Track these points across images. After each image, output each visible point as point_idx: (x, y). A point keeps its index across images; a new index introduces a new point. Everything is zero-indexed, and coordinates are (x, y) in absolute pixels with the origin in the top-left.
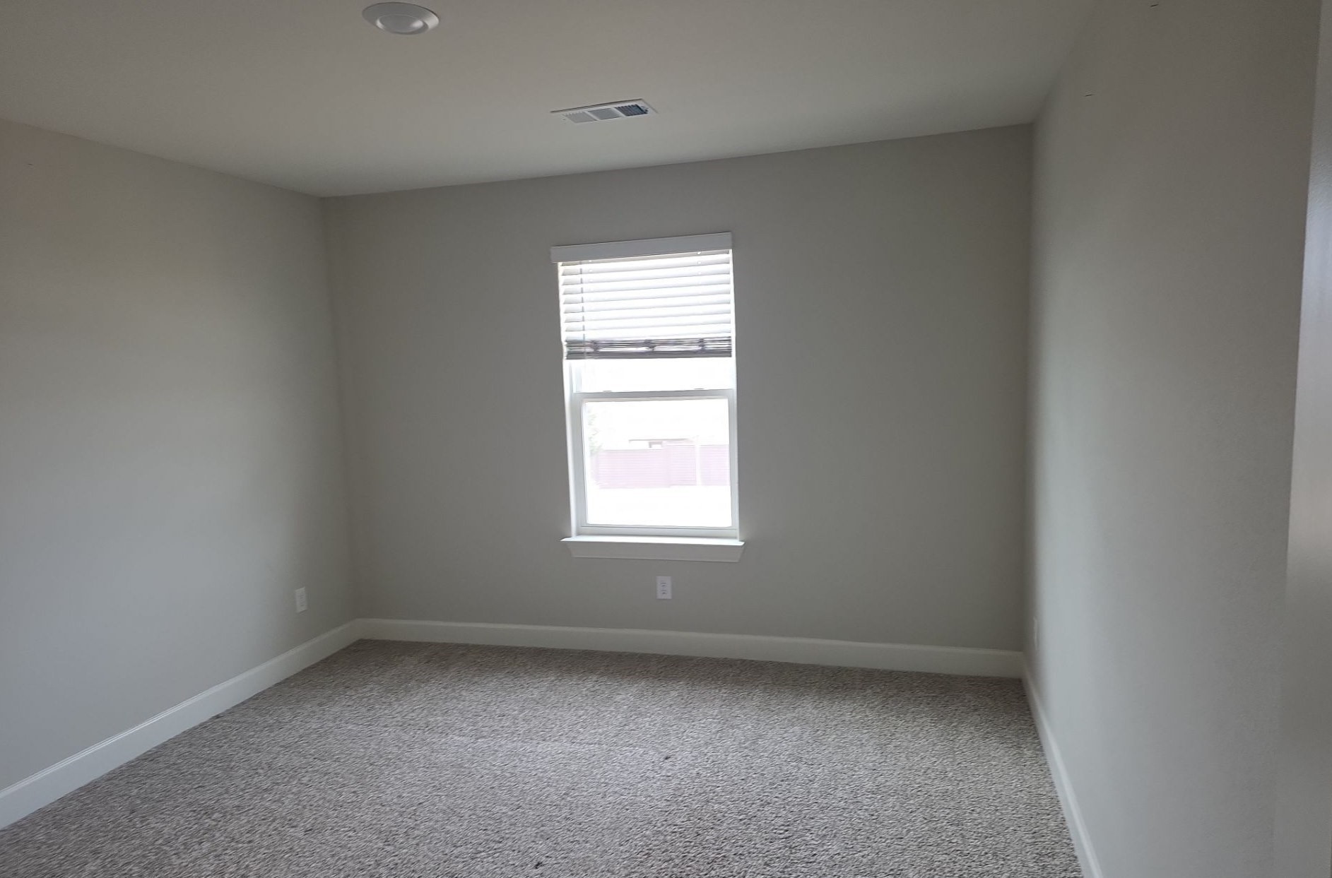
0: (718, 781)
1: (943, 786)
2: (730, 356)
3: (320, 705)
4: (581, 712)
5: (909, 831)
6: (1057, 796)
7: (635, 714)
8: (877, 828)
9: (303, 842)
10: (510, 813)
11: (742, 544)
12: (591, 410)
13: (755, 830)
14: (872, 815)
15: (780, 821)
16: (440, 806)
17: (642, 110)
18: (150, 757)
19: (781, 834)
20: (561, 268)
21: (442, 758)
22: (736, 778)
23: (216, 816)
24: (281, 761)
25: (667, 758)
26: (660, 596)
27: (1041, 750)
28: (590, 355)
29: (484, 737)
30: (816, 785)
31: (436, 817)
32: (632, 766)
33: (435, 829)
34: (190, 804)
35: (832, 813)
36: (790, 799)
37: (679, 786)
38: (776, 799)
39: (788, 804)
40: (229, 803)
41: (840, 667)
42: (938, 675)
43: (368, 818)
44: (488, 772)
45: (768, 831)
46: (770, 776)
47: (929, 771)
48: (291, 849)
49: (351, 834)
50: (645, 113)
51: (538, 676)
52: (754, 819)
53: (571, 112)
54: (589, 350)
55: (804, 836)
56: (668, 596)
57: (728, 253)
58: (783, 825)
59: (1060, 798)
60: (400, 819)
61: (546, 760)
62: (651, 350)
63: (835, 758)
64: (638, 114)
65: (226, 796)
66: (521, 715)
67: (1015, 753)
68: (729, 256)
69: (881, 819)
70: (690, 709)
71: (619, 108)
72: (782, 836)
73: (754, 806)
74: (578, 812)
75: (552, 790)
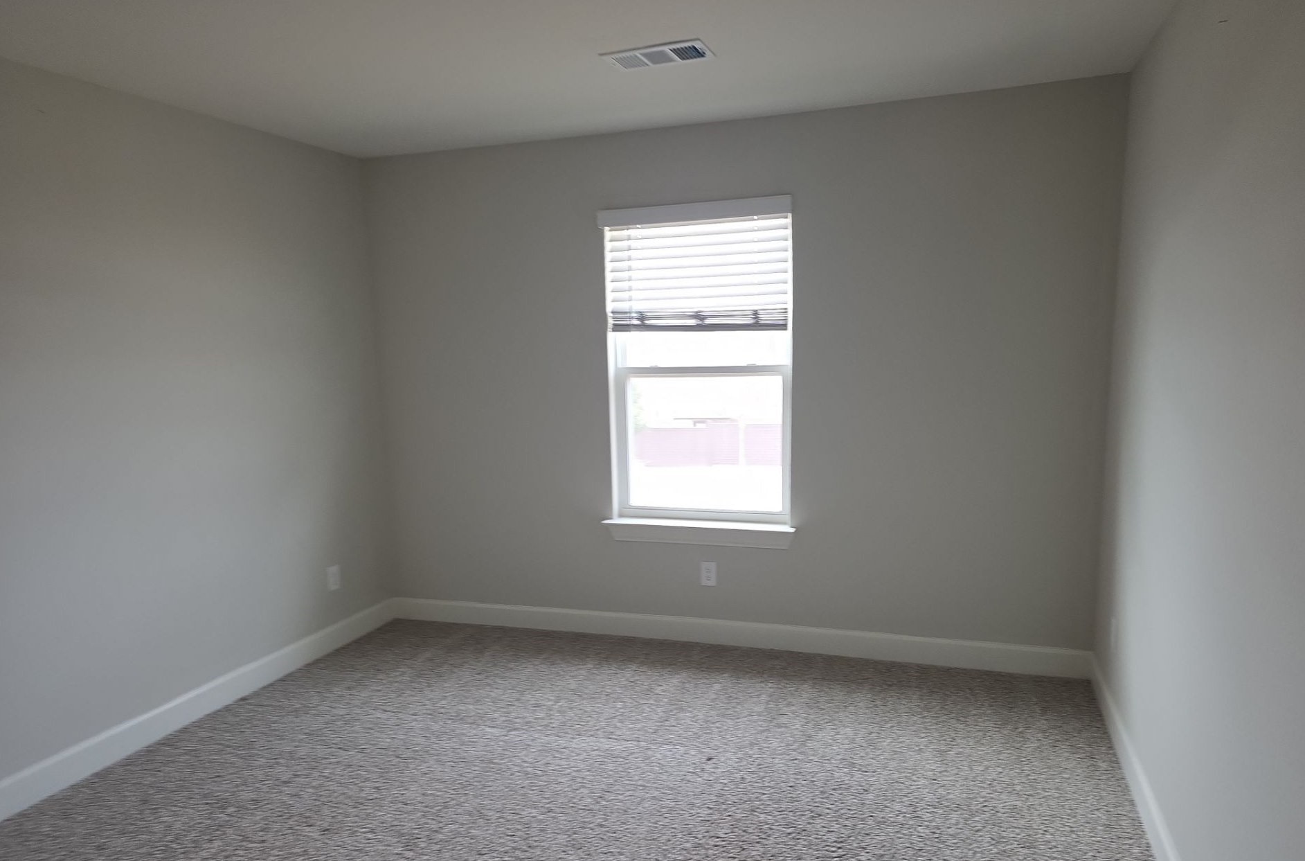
0: (763, 787)
1: (1012, 801)
2: (786, 329)
3: (349, 689)
4: (619, 705)
5: (975, 853)
6: (1138, 817)
7: (676, 709)
8: (939, 849)
9: (319, 844)
10: (541, 817)
11: (792, 530)
12: (636, 385)
13: (805, 846)
14: (934, 833)
15: (832, 837)
16: (467, 807)
17: (699, 52)
18: (169, 742)
19: (833, 852)
20: (608, 234)
21: (472, 751)
22: (783, 784)
23: (231, 810)
24: (303, 751)
25: (709, 759)
26: (705, 582)
27: (1117, 762)
28: (637, 328)
29: (515, 729)
30: (870, 796)
31: (461, 819)
32: (672, 767)
33: (459, 833)
34: (205, 796)
35: (890, 829)
36: (843, 811)
37: (722, 792)
38: (828, 811)
39: (840, 817)
40: (245, 795)
41: (894, 662)
42: (1000, 674)
43: (388, 818)
44: (518, 768)
45: (819, 847)
46: (820, 784)
47: (995, 783)
48: (305, 851)
49: (370, 836)
50: (703, 56)
51: (576, 663)
52: (803, 833)
53: (621, 55)
54: (636, 322)
55: (858, 855)
56: (712, 582)
57: (786, 218)
58: (835, 842)
59: (1143, 820)
60: (424, 820)
61: (581, 757)
62: (701, 323)
63: (892, 764)
64: (695, 57)
65: (244, 788)
66: (556, 707)
67: (1089, 764)
68: (788, 221)
69: (944, 837)
70: (734, 705)
71: (674, 51)
72: (834, 855)
73: (803, 818)
74: (612, 818)
75: (585, 791)
